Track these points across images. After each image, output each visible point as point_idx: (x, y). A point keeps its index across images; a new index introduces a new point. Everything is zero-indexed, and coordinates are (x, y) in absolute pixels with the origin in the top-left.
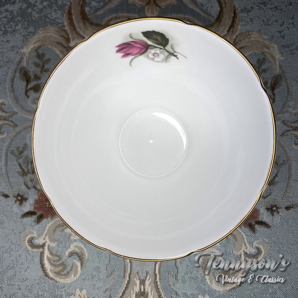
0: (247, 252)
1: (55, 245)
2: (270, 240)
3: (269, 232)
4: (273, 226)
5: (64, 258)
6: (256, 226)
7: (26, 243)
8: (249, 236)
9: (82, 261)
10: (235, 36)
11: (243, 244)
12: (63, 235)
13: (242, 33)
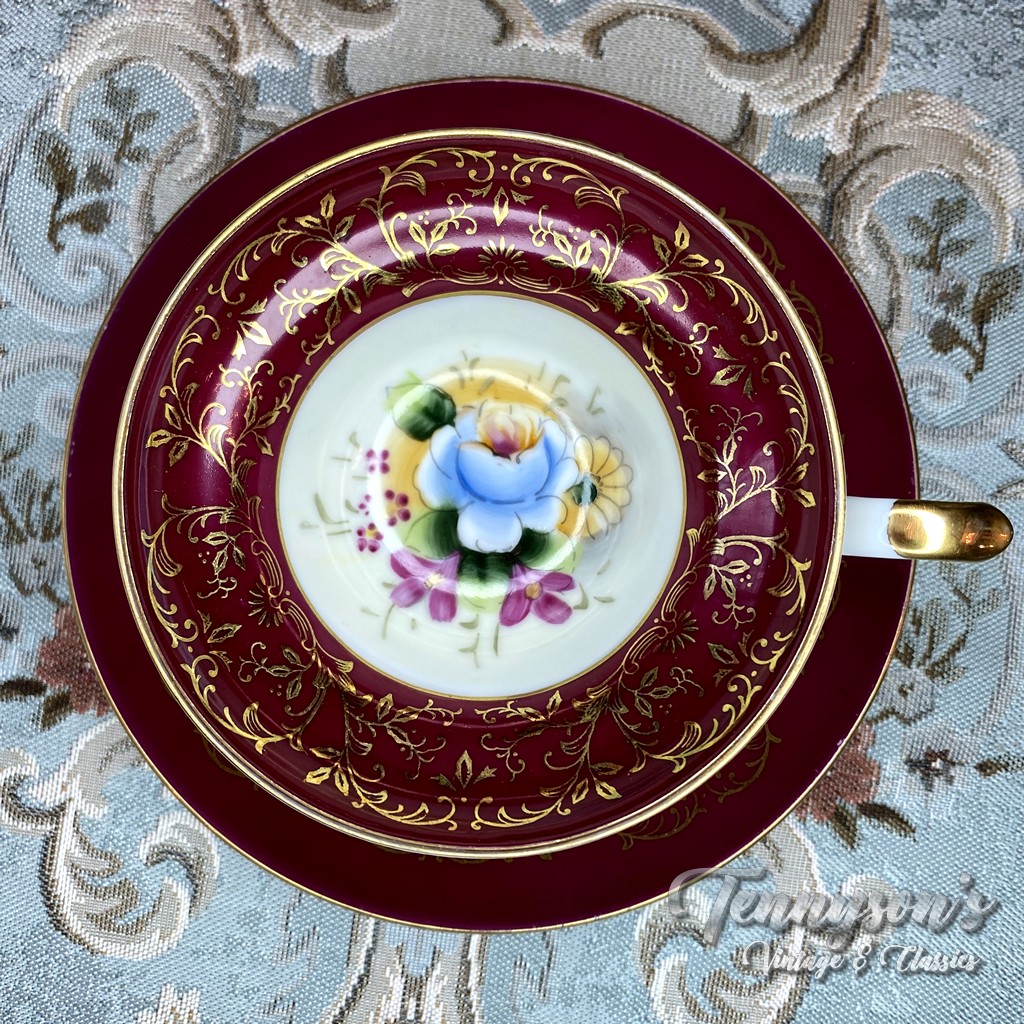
1: (101, 815)
2: (905, 882)
3: (907, 848)
4: (925, 829)
5: (130, 865)
6: (863, 824)
8: (830, 856)
9: (197, 886)
10: (864, 102)
11: (805, 882)
12: (134, 782)
13: (892, 94)
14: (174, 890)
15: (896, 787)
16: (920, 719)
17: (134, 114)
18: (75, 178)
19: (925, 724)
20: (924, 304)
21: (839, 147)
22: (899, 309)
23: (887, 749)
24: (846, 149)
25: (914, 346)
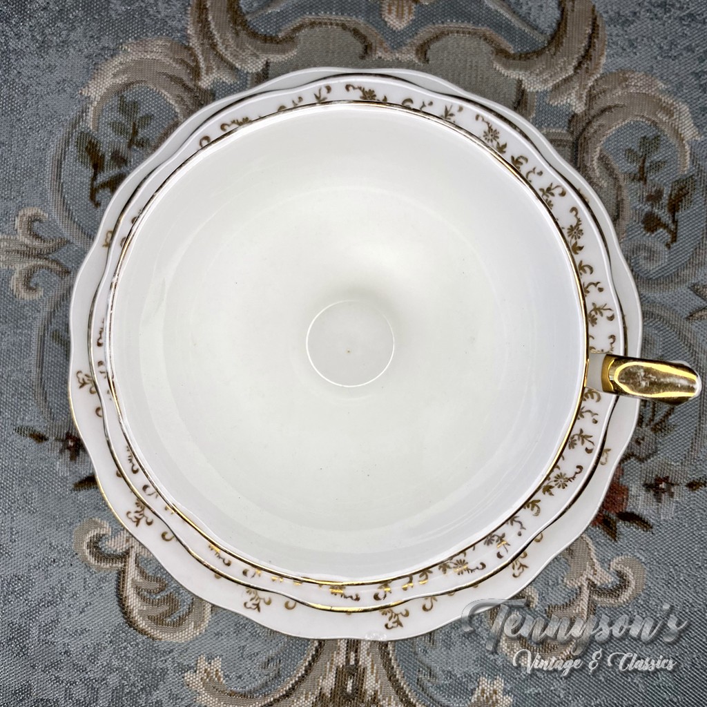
0: (596, 583)
2: (648, 558)
3: (648, 538)
5: (172, 584)
6: (620, 524)
7: (84, 548)
8: (602, 547)
10: (593, 79)
11: (588, 563)
13: (610, 73)
15: (640, 502)
16: (649, 458)
17: (138, 117)
18: (104, 160)
19: (653, 461)
20: (638, 203)
21: (579, 108)
22: (622, 207)
23: (631, 478)
24: (584, 109)
25: (633, 230)
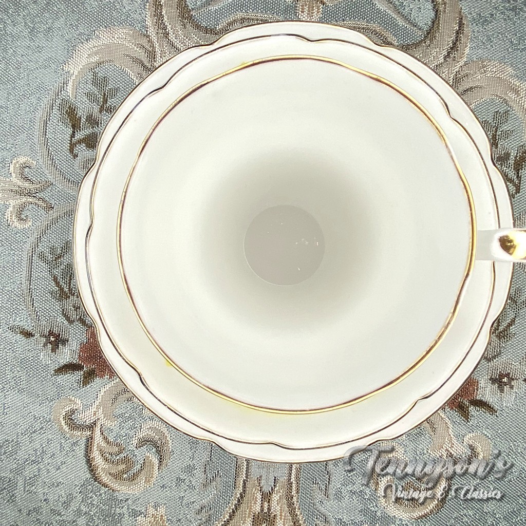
1: (113, 425)
2: (494, 435)
3: (494, 420)
4: (502, 411)
5: (128, 448)
6: (471, 408)
7: (61, 420)
8: (457, 426)
11: (447, 438)
12: (128, 409)
14: (151, 458)
15: (486, 392)
16: (495, 358)
17: (107, 89)
18: (80, 121)
19: (498, 361)
23: (481, 373)
